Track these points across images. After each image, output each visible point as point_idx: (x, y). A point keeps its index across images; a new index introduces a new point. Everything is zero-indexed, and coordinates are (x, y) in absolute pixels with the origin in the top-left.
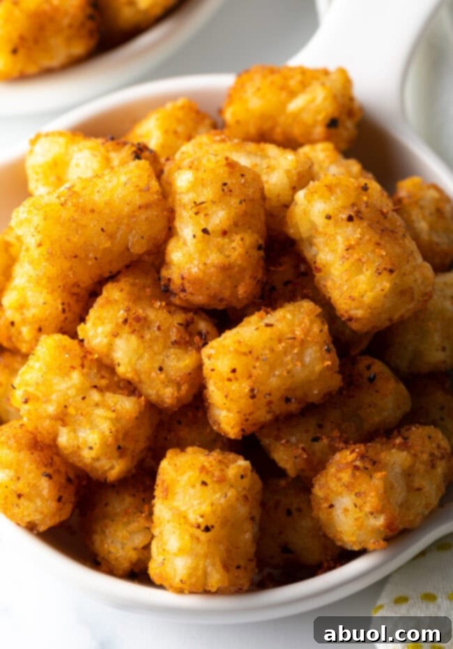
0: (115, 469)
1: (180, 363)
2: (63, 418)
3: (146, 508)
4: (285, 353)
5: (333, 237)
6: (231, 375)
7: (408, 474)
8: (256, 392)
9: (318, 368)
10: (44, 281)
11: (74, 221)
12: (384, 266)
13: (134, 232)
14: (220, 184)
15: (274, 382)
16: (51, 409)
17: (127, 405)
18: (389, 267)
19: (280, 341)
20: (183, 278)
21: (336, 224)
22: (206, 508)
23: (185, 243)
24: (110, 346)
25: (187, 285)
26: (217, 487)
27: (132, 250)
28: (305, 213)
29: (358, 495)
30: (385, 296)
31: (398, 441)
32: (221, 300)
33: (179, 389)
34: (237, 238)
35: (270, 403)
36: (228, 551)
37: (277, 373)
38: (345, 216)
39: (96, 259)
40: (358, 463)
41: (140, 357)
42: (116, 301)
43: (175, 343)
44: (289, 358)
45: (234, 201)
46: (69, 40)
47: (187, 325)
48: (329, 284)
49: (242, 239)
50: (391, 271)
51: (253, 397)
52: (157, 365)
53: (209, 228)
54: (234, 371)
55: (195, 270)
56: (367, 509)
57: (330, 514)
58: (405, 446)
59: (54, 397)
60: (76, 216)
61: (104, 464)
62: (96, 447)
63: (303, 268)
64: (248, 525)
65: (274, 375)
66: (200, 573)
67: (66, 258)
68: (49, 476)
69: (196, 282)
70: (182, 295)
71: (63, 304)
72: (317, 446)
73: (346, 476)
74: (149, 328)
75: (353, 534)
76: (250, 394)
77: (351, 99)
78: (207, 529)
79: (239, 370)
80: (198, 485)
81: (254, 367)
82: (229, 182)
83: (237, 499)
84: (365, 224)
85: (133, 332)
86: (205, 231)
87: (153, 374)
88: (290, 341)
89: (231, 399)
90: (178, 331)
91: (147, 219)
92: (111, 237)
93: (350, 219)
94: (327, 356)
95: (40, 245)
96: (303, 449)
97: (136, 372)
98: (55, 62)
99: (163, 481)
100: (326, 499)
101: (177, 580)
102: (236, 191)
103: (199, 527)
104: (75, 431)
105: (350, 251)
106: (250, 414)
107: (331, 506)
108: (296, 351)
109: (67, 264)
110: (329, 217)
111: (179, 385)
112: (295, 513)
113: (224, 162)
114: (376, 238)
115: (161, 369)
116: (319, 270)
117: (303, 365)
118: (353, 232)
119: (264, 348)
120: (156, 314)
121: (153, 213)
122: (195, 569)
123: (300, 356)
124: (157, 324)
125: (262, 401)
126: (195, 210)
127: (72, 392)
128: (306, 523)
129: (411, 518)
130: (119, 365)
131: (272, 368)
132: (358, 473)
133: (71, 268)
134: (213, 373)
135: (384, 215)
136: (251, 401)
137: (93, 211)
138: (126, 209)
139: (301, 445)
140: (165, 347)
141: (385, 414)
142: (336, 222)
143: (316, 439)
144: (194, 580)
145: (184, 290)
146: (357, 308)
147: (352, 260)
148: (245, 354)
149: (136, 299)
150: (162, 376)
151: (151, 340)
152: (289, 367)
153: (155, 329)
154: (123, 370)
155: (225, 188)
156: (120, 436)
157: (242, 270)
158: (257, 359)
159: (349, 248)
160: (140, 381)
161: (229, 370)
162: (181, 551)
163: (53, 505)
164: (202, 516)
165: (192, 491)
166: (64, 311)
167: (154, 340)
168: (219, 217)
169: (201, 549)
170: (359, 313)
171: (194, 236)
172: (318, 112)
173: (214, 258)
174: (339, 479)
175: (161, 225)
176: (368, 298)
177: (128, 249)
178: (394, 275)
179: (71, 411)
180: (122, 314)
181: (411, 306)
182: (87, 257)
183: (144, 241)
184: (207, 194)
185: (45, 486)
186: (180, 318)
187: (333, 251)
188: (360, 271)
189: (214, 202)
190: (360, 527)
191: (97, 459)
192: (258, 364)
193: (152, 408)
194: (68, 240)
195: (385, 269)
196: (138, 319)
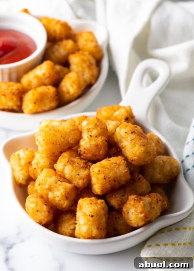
0: (65, 204)
1: (84, 173)
2: (50, 189)
3: (74, 217)
4: (114, 167)
5: (127, 138)
6: (99, 173)
7: (150, 204)
8: (106, 177)
9: (124, 171)
10: (45, 152)
11: (53, 134)
12: (142, 144)
13: (70, 137)
14: (95, 124)
15: (111, 175)
16: (46, 187)
17: (68, 185)
18: (143, 144)
19: (112, 164)
20: (84, 149)
21: (128, 135)
22: (92, 210)
23: (85, 139)
24: (64, 169)
25: (86, 151)
26: (95, 205)
27: (70, 142)
28: (119, 133)
29: (136, 208)
30: (142, 153)
31: (147, 196)
32: (96, 156)
33: (84, 180)
34: (100, 137)
35: (110, 181)
36: (98, 224)
37: (112, 172)
38: (130, 132)
39: (59, 144)
40: (136, 198)
41: (72, 171)
42: (65, 157)
43: (83, 167)
44: (115, 169)
45: (99, 128)
46: (51, 101)
47: (86, 163)
48: (126, 151)
49: (101, 138)
50: (144, 146)
51: (105, 179)
52: (77, 174)
53: (92, 135)
54: (99, 171)
55: (88, 146)
56: (139, 211)
57: (128, 215)
58: (149, 196)
59: (47, 183)
60: (54, 132)
61: (62, 202)
62: (60, 196)
63: (119, 150)
64: (104, 217)
65: (111, 173)
66: (90, 230)
67: (51, 144)
68: (46, 205)
69: (89, 150)
70: (84, 155)
71: (50, 162)
72: (124, 198)
73: (132, 202)
74: (75, 164)
75: (135, 220)
76: (104, 178)
77: (132, 113)
78: (92, 216)
79: (101, 171)
80: (89, 204)
81: (105, 171)
82: (97, 123)
83: (101, 209)
84: (136, 134)
85: (70, 164)
86: (91, 136)
87: (76, 176)
88: (115, 164)
89: (99, 180)
90: (83, 164)
91: (74, 133)
92: (64, 138)
93: (132, 133)
94: (126, 168)
95: (44, 140)
96: (120, 198)
97: (71, 176)
98: (46, 108)
99: (79, 205)
100: (127, 211)
101: (84, 232)
102: (100, 125)
103: (90, 216)
104: (53, 193)
105: (132, 141)
106: (104, 184)
107: (128, 213)
108: (117, 167)
109: (51, 146)
110: (126, 133)
111: (83, 179)
112: (118, 219)
113: (96, 118)
114: (140, 138)
115: (78, 175)
116: (123, 148)
117: (119, 170)
118: (133, 136)
119: (108, 166)
120: (77, 160)
121: (76, 132)
122: (89, 229)
123: (118, 168)
124: (77, 162)
125: (107, 180)
126: (88, 130)
127: (52, 182)
128: (121, 221)
129: (151, 216)
130: (66, 174)
131: (110, 171)
132: (135, 201)
133: (52, 147)
134: (93, 172)
135: (142, 133)
136: (104, 180)
137: (59, 131)
138: (68, 131)
139: (119, 197)
140: (80, 169)
141: (143, 189)
142: (128, 134)
143: (123, 196)
144: (88, 232)
145: (85, 153)
146: (134, 157)
147: (133, 143)
148: (102, 167)
149: (71, 156)
150: (79, 176)
151: (75, 167)
152: (116, 171)
153: (77, 164)
154: (67, 176)
155: (96, 125)
156: (67, 194)
157: (101, 146)
158: (106, 168)
159: (132, 140)
160: (72, 179)
161: (98, 171)
162: (85, 224)
163: (47, 213)
164: (91, 212)
165: (87, 206)
166: (50, 164)
167: (76, 167)
168: (95, 132)
169: (90, 223)
170: (135, 158)
171: (88, 137)
172: (122, 115)
173: (93, 143)
174: (130, 204)
175: (78, 135)
176: (137, 153)
177: (69, 142)
178: (145, 147)
179: (52, 187)
180: (67, 159)
181: (150, 158)
182: (57, 144)
183: (73, 140)
184: (91, 126)
185: (45, 208)
186: (83, 161)
187: (127, 141)
188: (135, 146)
189: (93, 128)
190: (137, 217)
191: (60, 201)
192: (106, 170)
193: (76, 188)
194: (52, 139)
195: (142, 145)
196: (72, 161)
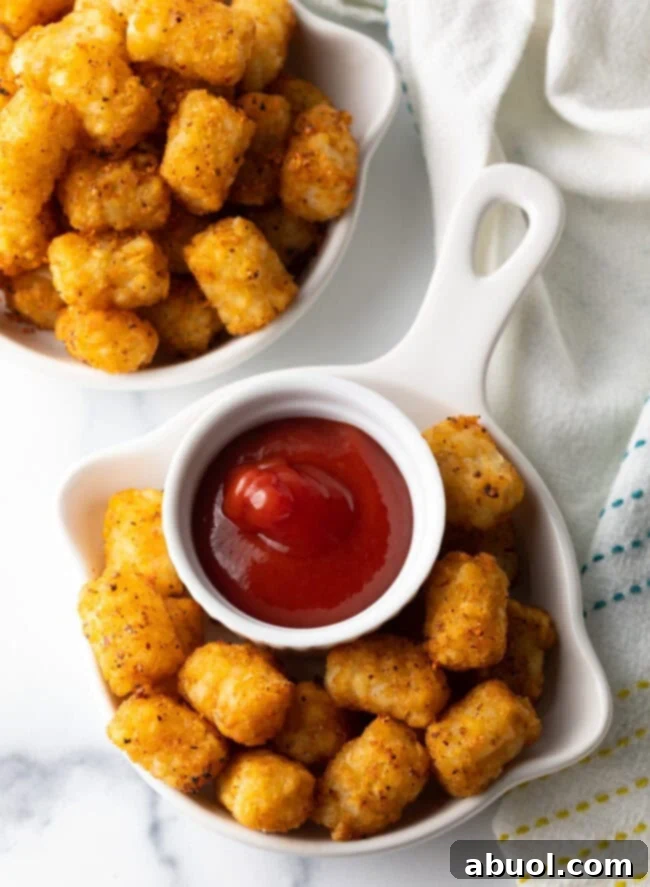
2: (112, 285)
6: (197, 173)
7: (333, 144)
14: (87, 63)
17: (141, 245)
19: (205, 129)
20: (114, 140)
22: (247, 264)
26: (241, 247)
31: (308, 130)
43: (140, 183)
52: (140, 205)
53: (106, 96)
58: (315, 131)
61: (157, 290)
63: (165, 74)
68: (133, 327)
74: (116, 187)
76: (215, 174)
78: (256, 275)
79: (200, 166)
80: (230, 254)
81: (205, 156)
82: (90, 58)
85: (109, 197)
86: (105, 100)
87: (141, 211)
88: (211, 124)
90: (134, 174)
103: (249, 278)
104: (124, 287)
107: (305, 201)
119: (200, 141)
120: (112, 175)
124: (119, 180)
125: (225, 173)
126: (86, 91)
127: (104, 264)
130: (115, 224)
131: (216, 148)
136: (219, 178)
148: (193, 154)
150: (149, 208)
151: (123, 193)
153: (121, 184)
154: (120, 225)
155: (92, 63)
158: (203, 150)
161: (194, 170)
164: (246, 269)
165: (227, 261)
167: (125, 192)
168: (106, 84)
169: (259, 291)
171: (101, 108)
179: (113, 276)
180: (94, 192)
182: (45, 175)
184: (86, 76)
186: (127, 165)
189: (94, 78)
190: (333, 200)
192: (206, 153)
196: (106, 187)
